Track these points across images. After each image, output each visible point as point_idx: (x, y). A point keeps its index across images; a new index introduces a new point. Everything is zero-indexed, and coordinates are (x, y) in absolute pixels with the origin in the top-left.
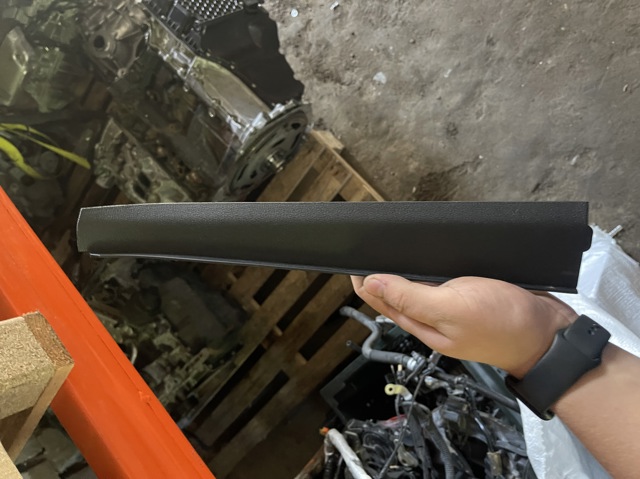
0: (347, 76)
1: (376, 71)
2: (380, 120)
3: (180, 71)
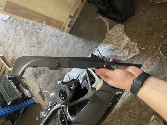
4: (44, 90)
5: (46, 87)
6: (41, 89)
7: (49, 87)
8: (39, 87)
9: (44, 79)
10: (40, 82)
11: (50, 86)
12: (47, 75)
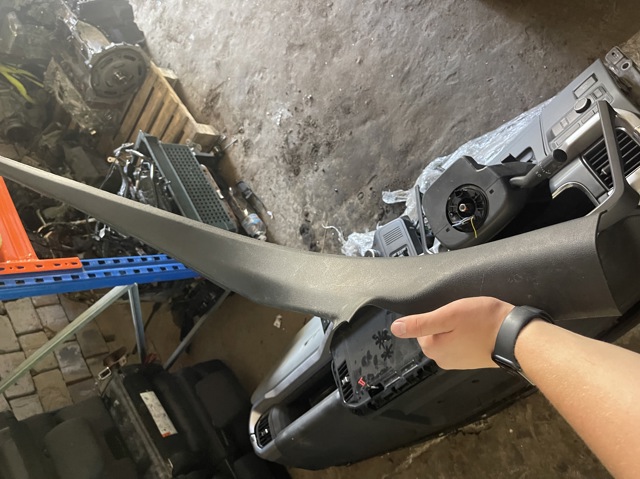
0: (179, 38)
1: (190, 34)
2: (192, 62)
3: (71, 28)
4: (320, 220)
5: (331, 209)
6: (307, 215)
7: (343, 210)
8: (299, 208)
9: (326, 177)
10: (310, 188)
11: (348, 209)
12: (341, 165)
